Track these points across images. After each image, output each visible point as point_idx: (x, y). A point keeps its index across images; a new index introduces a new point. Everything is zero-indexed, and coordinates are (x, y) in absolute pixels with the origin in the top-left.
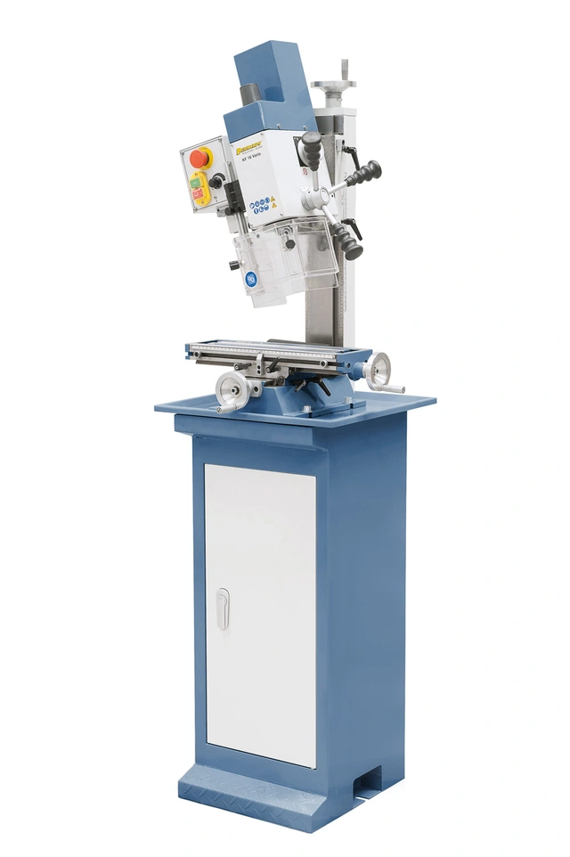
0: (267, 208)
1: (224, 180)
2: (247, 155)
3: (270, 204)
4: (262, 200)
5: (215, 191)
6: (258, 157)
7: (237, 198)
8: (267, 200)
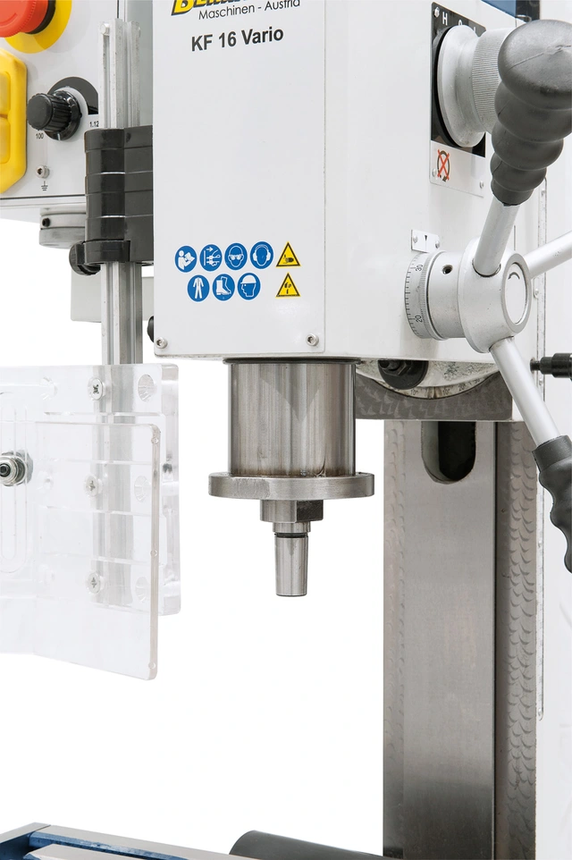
0: (250, 291)
1: (93, 111)
2: (217, 27)
3: (270, 277)
4: (236, 249)
5: (47, 147)
6: (268, 45)
7: (129, 200)
8: (262, 253)
